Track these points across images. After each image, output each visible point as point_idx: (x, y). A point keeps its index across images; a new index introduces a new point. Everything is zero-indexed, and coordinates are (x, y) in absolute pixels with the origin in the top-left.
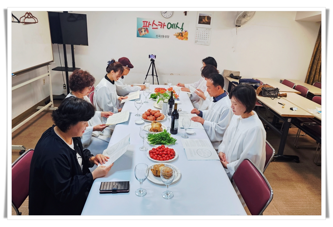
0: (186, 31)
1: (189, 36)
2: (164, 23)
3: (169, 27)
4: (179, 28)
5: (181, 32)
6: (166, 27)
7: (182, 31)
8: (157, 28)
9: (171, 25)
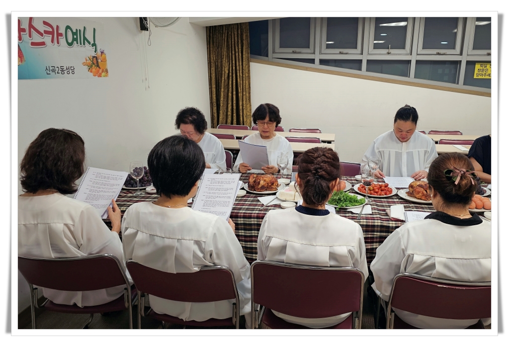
0: (102, 53)
1: (109, 66)
2: (58, 27)
3: (70, 41)
4: (89, 43)
5: (94, 54)
6: (62, 40)
7: (95, 52)
8: (43, 44)
9: (74, 34)
